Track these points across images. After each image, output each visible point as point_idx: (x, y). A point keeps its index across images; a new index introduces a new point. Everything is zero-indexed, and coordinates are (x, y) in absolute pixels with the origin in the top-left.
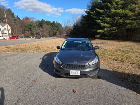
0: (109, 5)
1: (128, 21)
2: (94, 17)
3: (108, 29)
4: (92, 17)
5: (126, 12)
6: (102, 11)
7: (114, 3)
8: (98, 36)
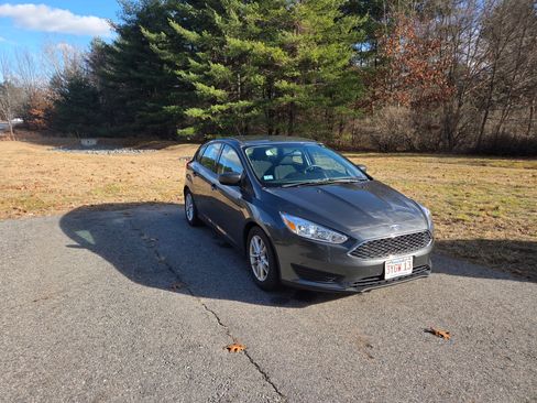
0: (218, 19)
1: (284, 84)
2: (163, 55)
3: (223, 107)
4: (155, 55)
5: (275, 55)
6: (192, 35)
7: (234, 15)
8: (190, 131)
